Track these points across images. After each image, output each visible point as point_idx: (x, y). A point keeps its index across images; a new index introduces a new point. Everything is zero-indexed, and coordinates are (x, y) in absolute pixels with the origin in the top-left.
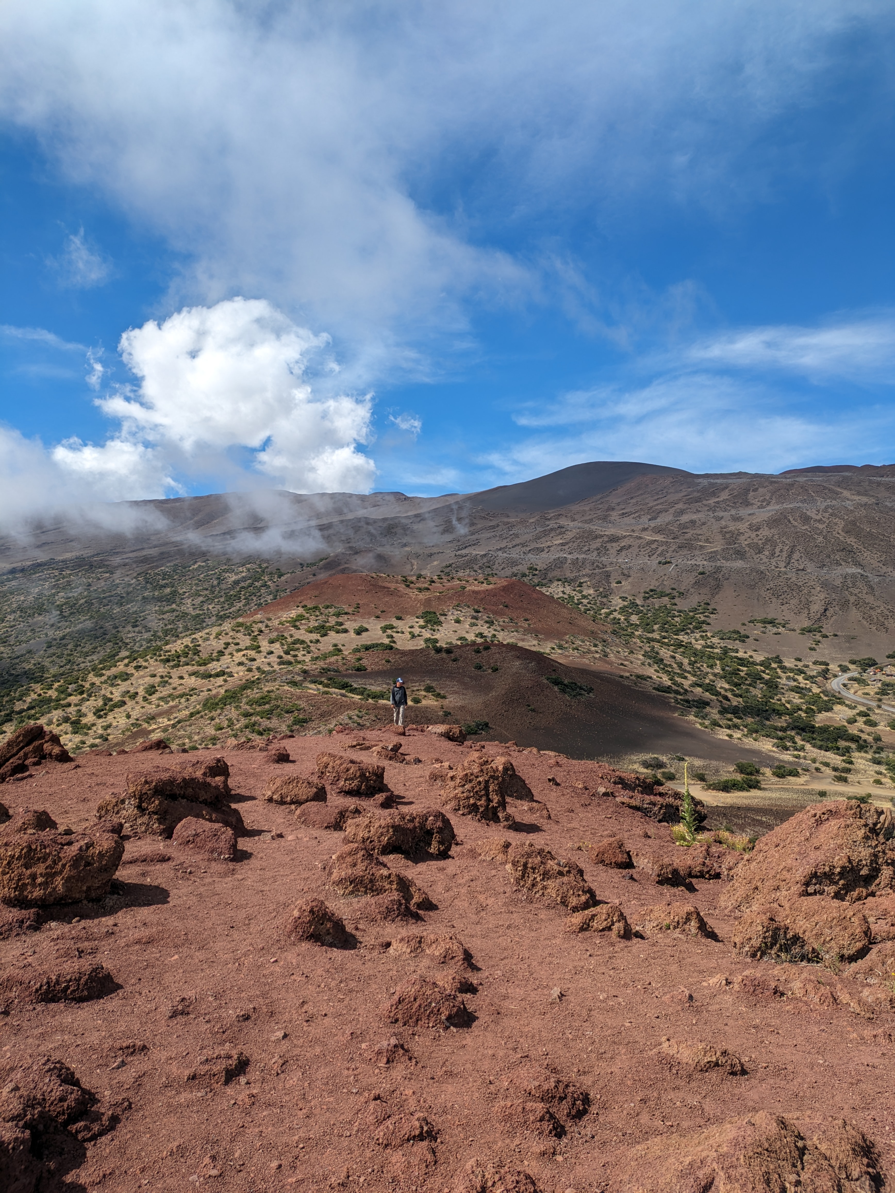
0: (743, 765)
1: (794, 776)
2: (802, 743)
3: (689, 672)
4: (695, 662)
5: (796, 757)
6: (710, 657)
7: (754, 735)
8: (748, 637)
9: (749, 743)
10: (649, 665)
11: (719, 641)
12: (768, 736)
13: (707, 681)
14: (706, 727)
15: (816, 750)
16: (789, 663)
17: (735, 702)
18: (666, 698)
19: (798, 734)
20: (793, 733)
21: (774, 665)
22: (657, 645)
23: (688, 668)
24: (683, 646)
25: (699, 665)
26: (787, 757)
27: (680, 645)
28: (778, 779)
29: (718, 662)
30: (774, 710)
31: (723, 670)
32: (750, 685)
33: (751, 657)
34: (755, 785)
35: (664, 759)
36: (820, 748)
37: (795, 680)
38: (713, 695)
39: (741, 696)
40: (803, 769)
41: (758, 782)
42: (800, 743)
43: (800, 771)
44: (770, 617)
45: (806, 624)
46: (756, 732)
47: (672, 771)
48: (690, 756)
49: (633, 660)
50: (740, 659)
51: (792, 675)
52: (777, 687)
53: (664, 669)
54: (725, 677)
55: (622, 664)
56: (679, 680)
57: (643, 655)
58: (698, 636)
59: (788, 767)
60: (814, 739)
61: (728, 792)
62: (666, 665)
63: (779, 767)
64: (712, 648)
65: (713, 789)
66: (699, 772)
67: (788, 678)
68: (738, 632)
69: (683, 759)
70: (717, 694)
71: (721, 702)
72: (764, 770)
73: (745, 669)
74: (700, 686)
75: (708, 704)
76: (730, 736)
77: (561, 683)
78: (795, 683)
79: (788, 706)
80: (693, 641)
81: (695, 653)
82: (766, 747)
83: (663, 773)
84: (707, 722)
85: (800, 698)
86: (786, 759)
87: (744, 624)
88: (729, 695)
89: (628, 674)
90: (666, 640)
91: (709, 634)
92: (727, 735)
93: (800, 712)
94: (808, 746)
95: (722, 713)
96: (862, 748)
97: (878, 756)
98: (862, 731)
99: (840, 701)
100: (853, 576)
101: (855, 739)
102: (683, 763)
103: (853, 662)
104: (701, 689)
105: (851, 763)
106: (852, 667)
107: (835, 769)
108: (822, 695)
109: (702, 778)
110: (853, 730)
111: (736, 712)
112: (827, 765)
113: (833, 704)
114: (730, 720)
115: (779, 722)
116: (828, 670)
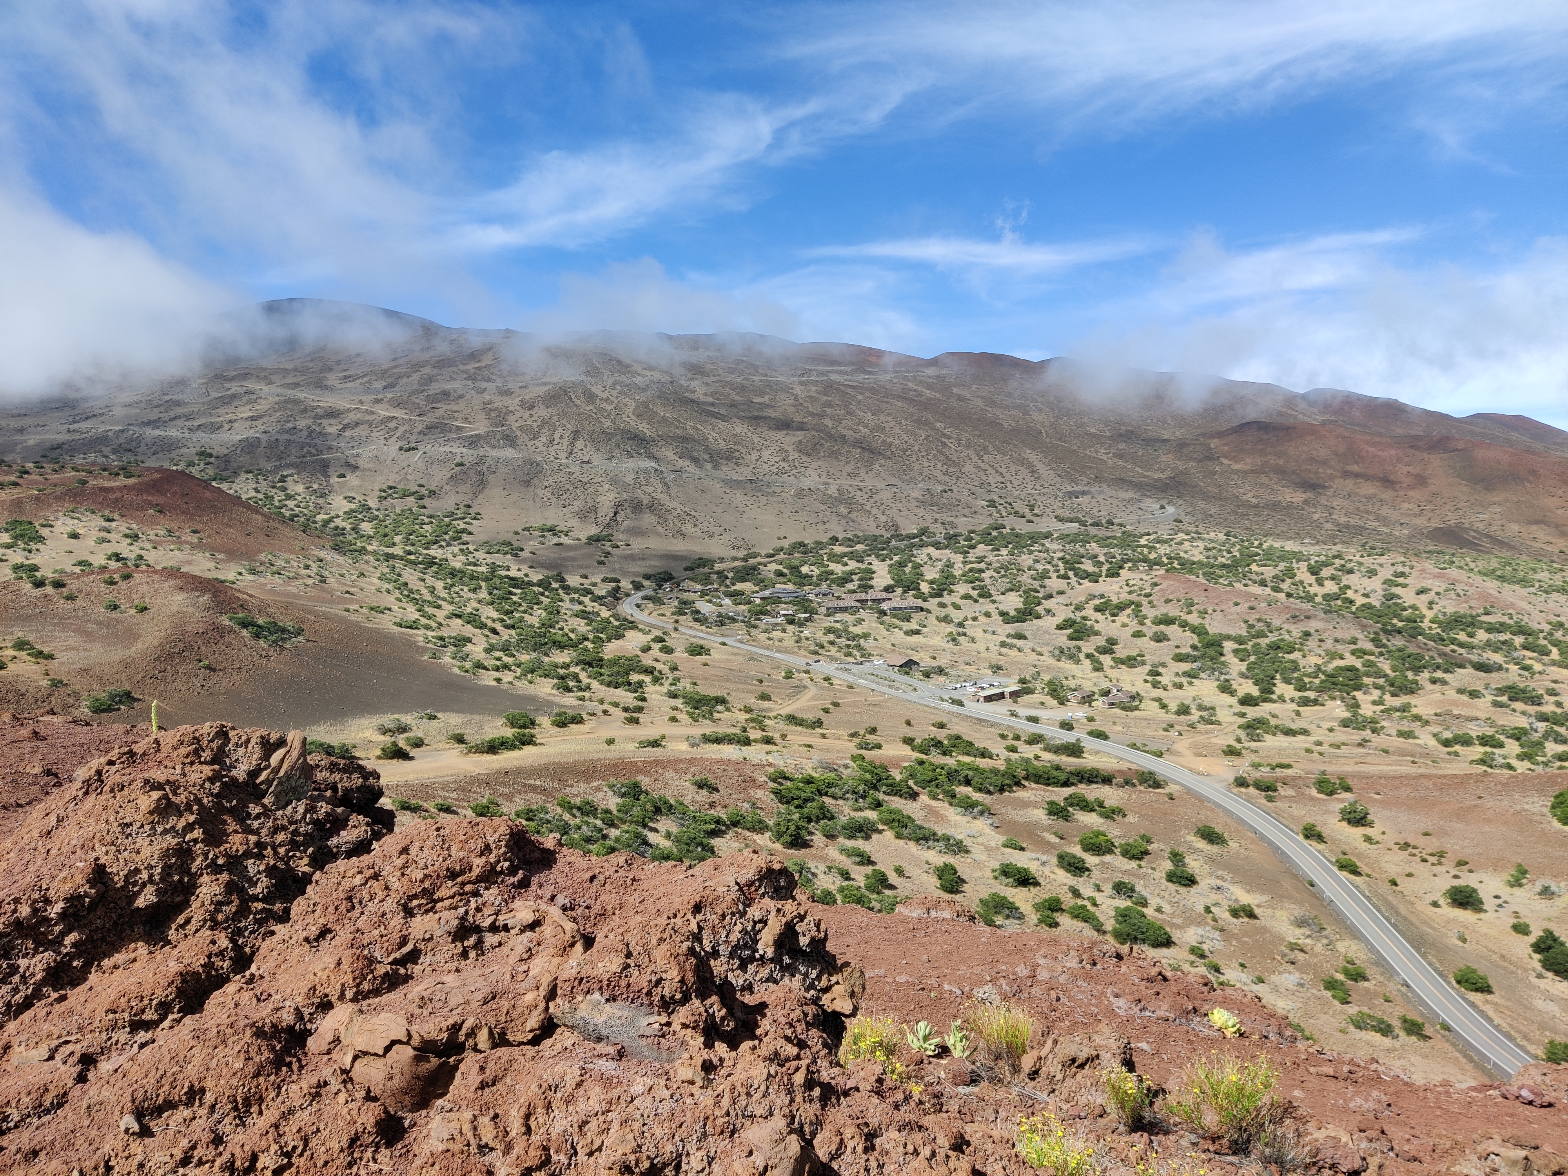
0: (514, 717)
1: (577, 723)
2: (588, 681)
3: (444, 600)
4: (452, 585)
5: (581, 700)
6: (472, 578)
7: (529, 676)
8: (522, 550)
9: (523, 687)
10: (388, 591)
11: (485, 556)
12: (546, 676)
13: (469, 610)
14: (467, 671)
15: (604, 688)
16: (573, 580)
17: (506, 635)
18: (411, 636)
19: (583, 669)
20: (577, 669)
21: (555, 585)
22: (398, 564)
23: (443, 594)
24: (435, 563)
25: (457, 589)
26: (569, 700)
27: (430, 562)
28: (558, 729)
29: (483, 584)
30: (554, 642)
31: (490, 594)
32: (525, 612)
33: (527, 575)
34: (528, 741)
35: (407, 719)
36: (609, 685)
37: (580, 603)
38: (476, 627)
39: (513, 627)
40: (588, 713)
41: (533, 736)
42: (585, 680)
43: (585, 716)
44: (549, 523)
45: (594, 531)
46: (532, 671)
47: (420, 734)
48: (444, 711)
49: (364, 585)
50: (513, 579)
51: (576, 596)
52: (558, 612)
53: (408, 596)
54: (492, 603)
55: (348, 592)
56: (430, 610)
57: (379, 578)
58: (456, 550)
59: (571, 712)
60: (601, 675)
61: (495, 753)
62: (411, 591)
63: (559, 715)
64: (476, 565)
65: (475, 752)
66: (456, 732)
67: (572, 600)
68: (510, 544)
69: (435, 717)
70: (483, 626)
71: (487, 636)
72: (540, 719)
73: (519, 591)
74: (459, 617)
75: (469, 640)
76: (499, 680)
77: (253, 624)
78: (581, 607)
79: (572, 636)
80: (450, 557)
81: (452, 574)
82: (544, 690)
83: (408, 739)
84: (468, 665)
85: (587, 625)
86: (568, 704)
87: (516, 533)
88: (498, 627)
89: (356, 607)
90: (412, 557)
91: (471, 547)
92: (495, 679)
93: (586, 643)
94: (595, 684)
95: (488, 651)
96: (656, 681)
97: (673, 688)
98: (657, 660)
99: (633, 625)
100: (646, 471)
101: (649, 671)
102: (434, 723)
103: (647, 577)
104: (459, 621)
105: (644, 699)
106: (646, 583)
107: (626, 710)
108: (612, 619)
109: (460, 739)
110: (647, 660)
111: (506, 649)
112: (616, 705)
113: (625, 629)
114: (499, 659)
115: (560, 657)
116: (619, 588)
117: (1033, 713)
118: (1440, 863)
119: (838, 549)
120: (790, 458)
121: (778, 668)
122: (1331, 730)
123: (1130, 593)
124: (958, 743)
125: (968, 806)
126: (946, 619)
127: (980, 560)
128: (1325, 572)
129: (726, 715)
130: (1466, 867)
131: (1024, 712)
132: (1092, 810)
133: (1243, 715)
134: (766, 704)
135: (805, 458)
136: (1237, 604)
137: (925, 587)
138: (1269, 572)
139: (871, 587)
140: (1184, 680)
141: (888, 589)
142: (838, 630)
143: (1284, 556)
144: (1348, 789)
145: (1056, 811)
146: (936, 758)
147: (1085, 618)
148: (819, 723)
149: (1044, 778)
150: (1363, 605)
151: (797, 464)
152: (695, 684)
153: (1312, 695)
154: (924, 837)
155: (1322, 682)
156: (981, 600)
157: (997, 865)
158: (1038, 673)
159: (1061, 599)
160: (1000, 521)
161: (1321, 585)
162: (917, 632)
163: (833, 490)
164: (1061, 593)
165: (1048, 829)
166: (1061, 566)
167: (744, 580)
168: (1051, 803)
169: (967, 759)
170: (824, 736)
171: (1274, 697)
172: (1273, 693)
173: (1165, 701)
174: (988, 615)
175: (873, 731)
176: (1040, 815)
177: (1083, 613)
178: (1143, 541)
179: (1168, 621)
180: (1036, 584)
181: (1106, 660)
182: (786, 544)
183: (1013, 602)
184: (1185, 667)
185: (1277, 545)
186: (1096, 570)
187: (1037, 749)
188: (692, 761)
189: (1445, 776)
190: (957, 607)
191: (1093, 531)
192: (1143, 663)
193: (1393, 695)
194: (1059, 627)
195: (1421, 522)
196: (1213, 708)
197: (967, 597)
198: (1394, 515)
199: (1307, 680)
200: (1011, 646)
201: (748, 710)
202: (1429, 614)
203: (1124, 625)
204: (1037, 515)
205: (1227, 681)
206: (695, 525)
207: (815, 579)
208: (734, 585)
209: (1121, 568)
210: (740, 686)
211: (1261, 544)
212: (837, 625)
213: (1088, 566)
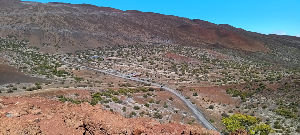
0: (37, 83)
2: (53, 75)
5: (52, 79)
6: (28, 54)
7: (40, 75)
8: (39, 48)
9: (39, 77)
11: (31, 50)
12: (44, 74)
13: (27, 61)
16: (50, 55)
17: (35, 66)
18: (14, 67)
19: (52, 73)
21: (46, 56)
23: (22, 58)
25: (24, 57)
26: (49, 79)
27: (19, 51)
28: (46, 85)
29: (30, 56)
30: (46, 68)
31: (32, 58)
32: (40, 61)
33: (40, 54)
34: (40, 88)
35: (13, 84)
36: (58, 76)
37: (52, 59)
38: (29, 65)
39: (37, 64)
43: (52, 82)
44: (45, 43)
45: (55, 44)
47: (16, 87)
48: (21, 83)
50: (36, 54)
52: (47, 61)
54: (32, 60)
56: (18, 61)
58: (24, 48)
59: (49, 82)
60: (56, 74)
61: (32, 90)
62: (14, 57)
63: (47, 82)
64: (29, 52)
65: (28, 91)
66: (24, 86)
67: (50, 59)
68: (36, 47)
71: (31, 67)
72: (42, 83)
73: (38, 57)
74: (25, 63)
75: (27, 67)
76: (33, 76)
79: (50, 66)
80: (23, 50)
81: (23, 53)
82: (43, 77)
83: (13, 88)
84: (27, 73)
85: (53, 64)
87: (38, 45)
88: (34, 64)
89: (1, 61)
90: (14, 50)
91: (28, 48)
93: (53, 68)
94: (55, 76)
95: (31, 70)
96: (68, 75)
97: (72, 76)
98: (68, 71)
99: (63, 64)
100: (66, 32)
101: (66, 73)
102: (19, 85)
103: (67, 54)
104: (25, 64)
105: (65, 79)
106: (67, 55)
107: (61, 81)
108: (59, 63)
109: (24, 88)
110: (66, 71)
111: (35, 69)
112: (59, 80)
113: (62, 65)
114: (34, 71)
115: (47, 70)
116: (61, 56)
117: (143, 79)
118: (209, 102)
119: (107, 48)
120: (97, 30)
121: (94, 72)
122: (193, 80)
123: (161, 56)
124: (128, 85)
125: (129, 96)
126: (128, 62)
127: (134, 50)
128: (194, 52)
129: (83, 81)
130: (213, 102)
131: (141, 78)
132: (151, 96)
133: (179, 78)
134: (92, 79)
135: (100, 30)
136: (179, 58)
137: (124, 55)
138: (185, 52)
139: (113, 56)
140: (170, 72)
141: (116, 56)
142: (107, 64)
143: (188, 50)
144: (194, 90)
145: (145, 96)
146: (124, 88)
147: (153, 61)
148: (102, 82)
149: (143, 90)
150: (200, 58)
151: (99, 31)
152: (77, 75)
153: (191, 74)
154: (120, 102)
155: (193, 71)
156: (134, 58)
157: (134, 106)
158: (144, 71)
159: (149, 57)
160: (138, 43)
161: (193, 55)
162: (122, 64)
163: (106, 36)
164: (149, 56)
165: (143, 99)
166: (149, 51)
167: (87, 54)
168: (144, 95)
169: (130, 88)
170: (102, 84)
171: (185, 74)
172: (184, 74)
173: (166, 76)
174: (135, 61)
175: (112, 83)
176: (142, 97)
177: (153, 60)
178: (164, 47)
179: (167, 61)
180: (144, 55)
181: (157, 69)
182: (96, 47)
183: (140, 58)
184: (170, 69)
185: (187, 47)
186: (155, 52)
187: (143, 85)
188: (74, 90)
189: (210, 87)
190: (130, 59)
191: (155, 45)
192: (163, 69)
193: (204, 74)
194: (148, 63)
195: (211, 43)
196: (174, 77)
197: (132, 57)
198: (206, 42)
199: (190, 71)
200: (139, 66)
201: (87, 80)
202: (211, 59)
203: (160, 62)
204: (145, 42)
205: (177, 72)
206: (77, 43)
207: (102, 54)
208: (85, 55)
209: (160, 52)
210: (86, 75)
211: (184, 47)
212: (107, 63)
213: (154, 52)
